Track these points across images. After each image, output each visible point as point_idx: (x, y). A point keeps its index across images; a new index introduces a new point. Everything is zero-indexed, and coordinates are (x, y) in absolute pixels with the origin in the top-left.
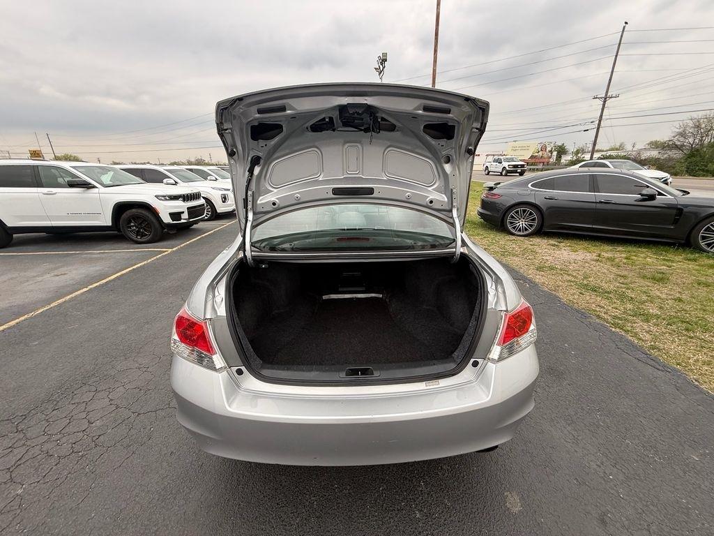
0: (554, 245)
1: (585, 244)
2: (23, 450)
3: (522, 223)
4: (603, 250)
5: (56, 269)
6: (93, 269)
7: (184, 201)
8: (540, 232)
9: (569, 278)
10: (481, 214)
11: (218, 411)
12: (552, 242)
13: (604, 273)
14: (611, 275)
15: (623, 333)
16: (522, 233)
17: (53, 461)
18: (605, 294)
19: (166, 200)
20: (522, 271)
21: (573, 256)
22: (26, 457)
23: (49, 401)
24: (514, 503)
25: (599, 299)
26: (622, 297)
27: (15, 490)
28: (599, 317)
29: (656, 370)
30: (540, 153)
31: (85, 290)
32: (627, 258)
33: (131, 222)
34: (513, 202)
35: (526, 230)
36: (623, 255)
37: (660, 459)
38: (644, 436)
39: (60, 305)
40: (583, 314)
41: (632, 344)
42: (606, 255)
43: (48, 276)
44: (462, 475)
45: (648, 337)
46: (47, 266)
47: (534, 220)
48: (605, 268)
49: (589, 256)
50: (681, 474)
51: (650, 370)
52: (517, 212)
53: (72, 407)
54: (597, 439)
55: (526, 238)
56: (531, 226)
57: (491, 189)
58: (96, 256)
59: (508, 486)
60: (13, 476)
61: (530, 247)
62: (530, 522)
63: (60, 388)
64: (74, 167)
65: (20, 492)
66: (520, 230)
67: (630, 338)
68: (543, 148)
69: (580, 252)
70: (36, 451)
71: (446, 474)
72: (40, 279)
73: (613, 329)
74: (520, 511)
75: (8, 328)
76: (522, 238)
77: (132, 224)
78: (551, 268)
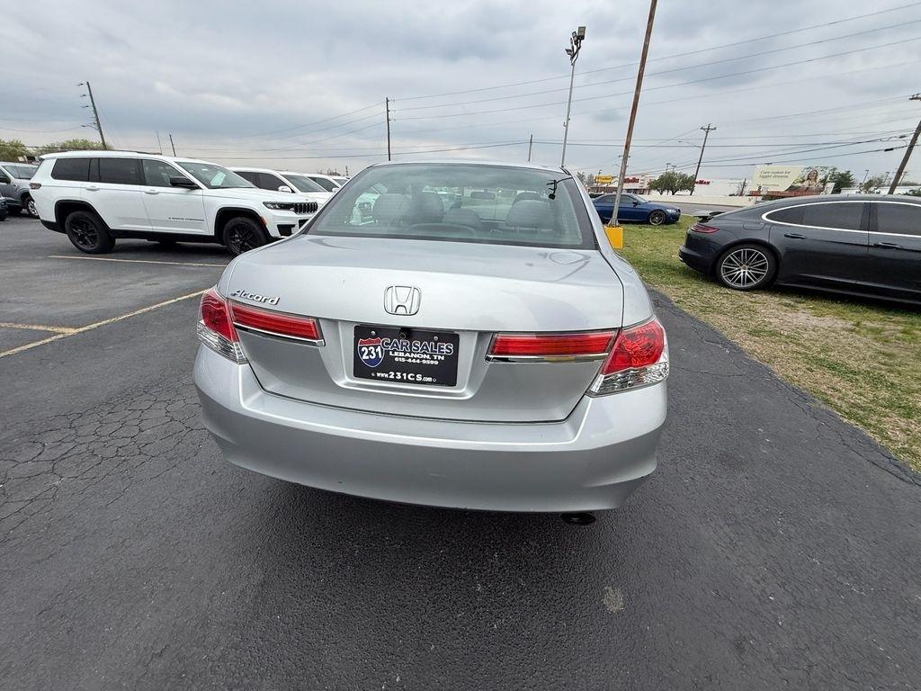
0: (786, 305)
1: (839, 307)
2: (71, 446)
3: (743, 272)
4: (866, 319)
5: (149, 278)
6: (186, 281)
7: (296, 211)
8: (770, 286)
9: (795, 348)
10: (683, 255)
11: (232, 408)
12: (786, 300)
13: (858, 348)
14: (868, 351)
15: (860, 427)
16: (741, 286)
17: (96, 461)
18: (849, 374)
19: (275, 208)
20: (725, 333)
21: (815, 321)
22: (73, 452)
23: (107, 403)
24: (614, 601)
25: (836, 379)
26: (876, 381)
27: (53, 480)
28: (827, 402)
29: (898, 480)
30: (806, 184)
31: (173, 301)
32: (904, 332)
33: (235, 233)
34: (734, 239)
35: (749, 281)
36: (900, 328)
37: (861, 590)
38: (845, 558)
39: (144, 314)
40: (802, 395)
41: (869, 442)
42: (869, 324)
43: (141, 284)
44: (553, 556)
45: (901, 436)
46: (142, 274)
47: (763, 267)
48: (860, 341)
49: (840, 324)
50: (890, 615)
51: (888, 478)
52: (738, 255)
53: (127, 413)
54: (767, 549)
55: (747, 293)
56: (758, 276)
57: (705, 219)
58: (193, 269)
59: (613, 579)
60: (56, 467)
61: (749, 304)
62: (630, 626)
63: (120, 394)
64: (179, 163)
65: (57, 483)
66: (739, 281)
67: (871, 435)
68: (812, 176)
69: (827, 318)
70: (83, 448)
71: (532, 552)
72: (131, 286)
73: (846, 420)
74: (619, 612)
75: (89, 330)
76: (739, 293)
77: (237, 236)
78: (773, 334)
